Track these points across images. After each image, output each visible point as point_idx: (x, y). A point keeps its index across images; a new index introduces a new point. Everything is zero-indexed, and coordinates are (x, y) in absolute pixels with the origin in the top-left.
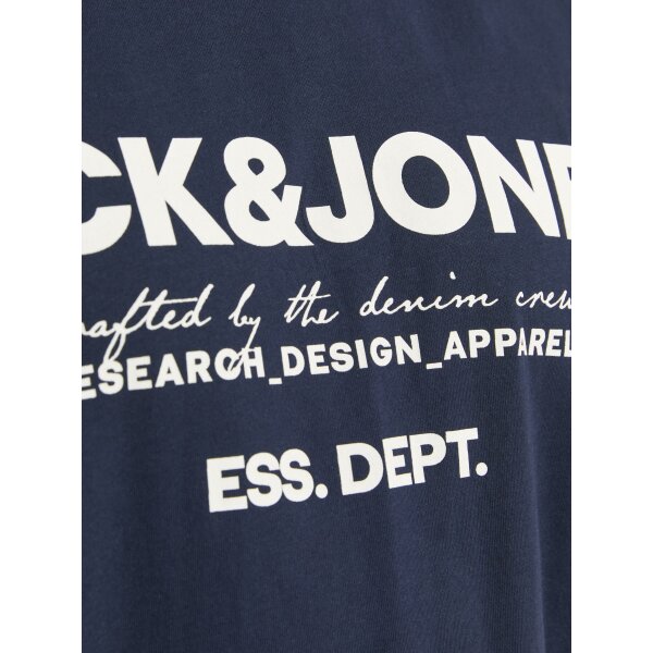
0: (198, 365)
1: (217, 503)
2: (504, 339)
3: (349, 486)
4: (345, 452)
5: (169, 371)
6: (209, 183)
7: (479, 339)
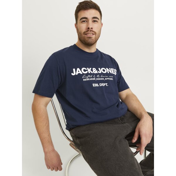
0: (92, 79)
1: (94, 86)
2: (108, 79)
3: (100, 86)
4: (100, 84)
5: (90, 79)
6: (92, 70)
7: (107, 79)
